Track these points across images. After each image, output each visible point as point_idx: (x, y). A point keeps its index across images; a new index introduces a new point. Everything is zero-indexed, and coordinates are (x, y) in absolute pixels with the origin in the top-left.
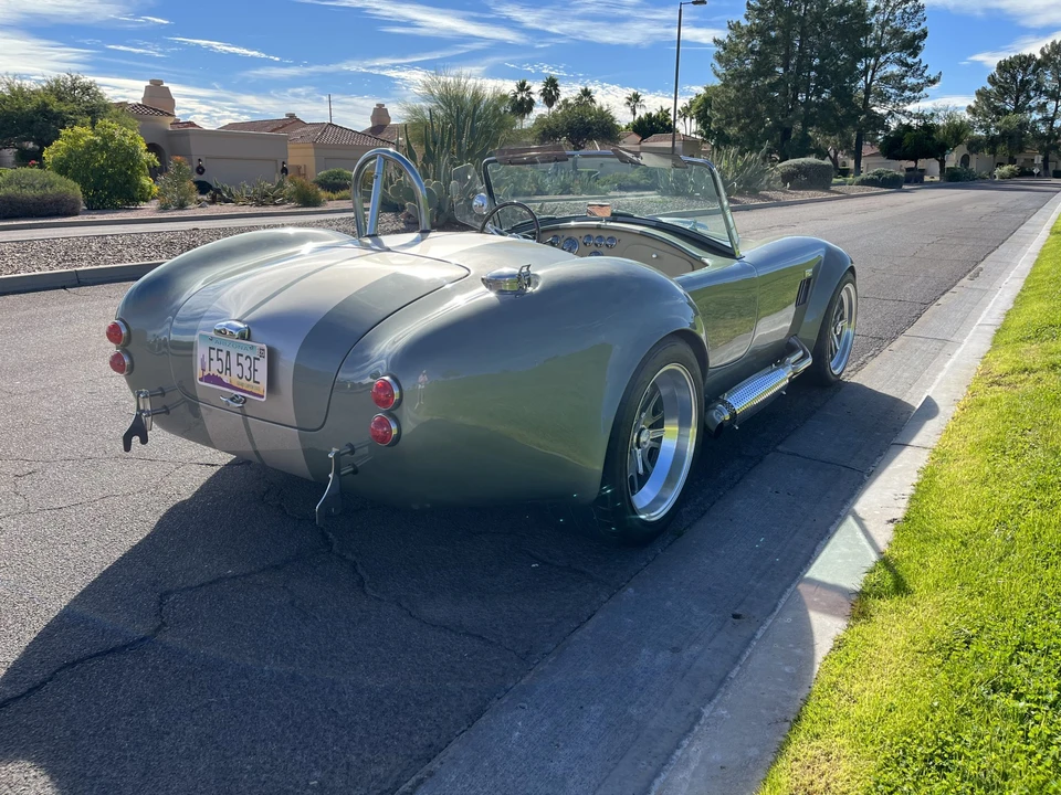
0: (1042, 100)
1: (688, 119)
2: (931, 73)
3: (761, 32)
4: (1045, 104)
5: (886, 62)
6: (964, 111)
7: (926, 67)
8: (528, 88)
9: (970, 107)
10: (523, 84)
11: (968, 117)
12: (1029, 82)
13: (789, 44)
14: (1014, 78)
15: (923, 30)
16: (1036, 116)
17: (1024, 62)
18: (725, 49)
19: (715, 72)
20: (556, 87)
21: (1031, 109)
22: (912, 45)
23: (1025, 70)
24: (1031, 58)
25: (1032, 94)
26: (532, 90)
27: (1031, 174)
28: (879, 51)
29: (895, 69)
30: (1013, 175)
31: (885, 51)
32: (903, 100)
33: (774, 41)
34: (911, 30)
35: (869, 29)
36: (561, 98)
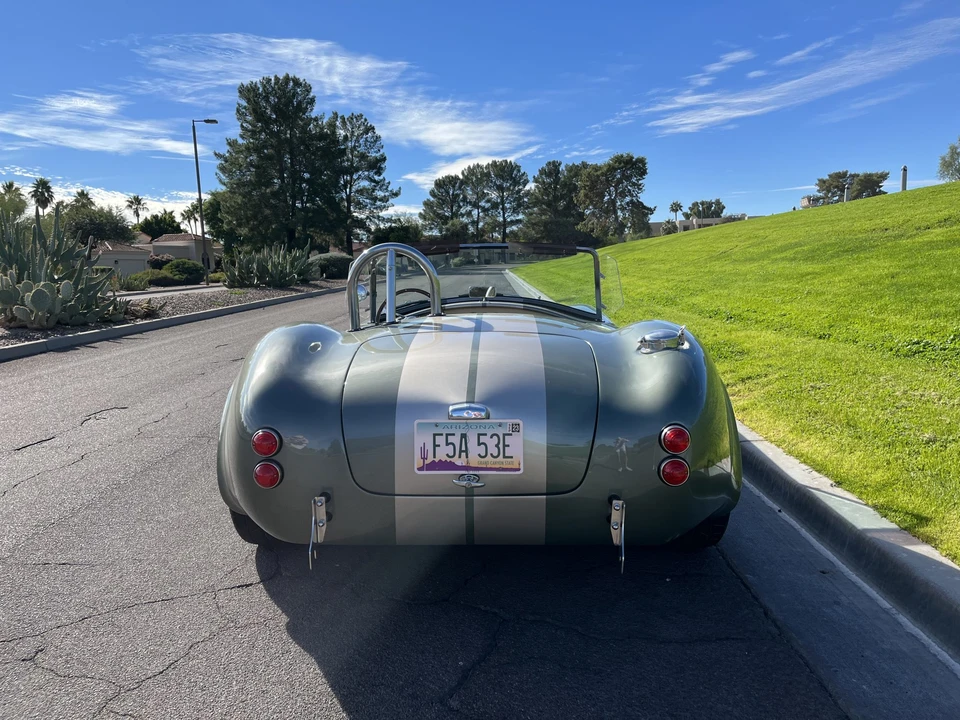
0: (469, 208)
1: (192, 221)
2: (393, 187)
3: (258, 150)
4: (470, 211)
5: (358, 179)
6: (417, 217)
7: (389, 183)
8: (17, 189)
9: (420, 214)
10: (10, 186)
11: (420, 222)
12: (458, 195)
13: (281, 161)
14: (448, 193)
15: (382, 155)
16: (465, 220)
17: (451, 181)
18: (226, 161)
19: (220, 181)
20: (48, 189)
21: (463, 216)
22: (377, 165)
23: (454, 187)
24: (457, 178)
25: (461, 204)
26: (22, 191)
27: (472, 263)
28: (351, 170)
29: (365, 184)
30: (462, 264)
31: (357, 170)
32: (376, 208)
33: (269, 158)
34: (373, 155)
35: (343, 152)
36: (55, 201)
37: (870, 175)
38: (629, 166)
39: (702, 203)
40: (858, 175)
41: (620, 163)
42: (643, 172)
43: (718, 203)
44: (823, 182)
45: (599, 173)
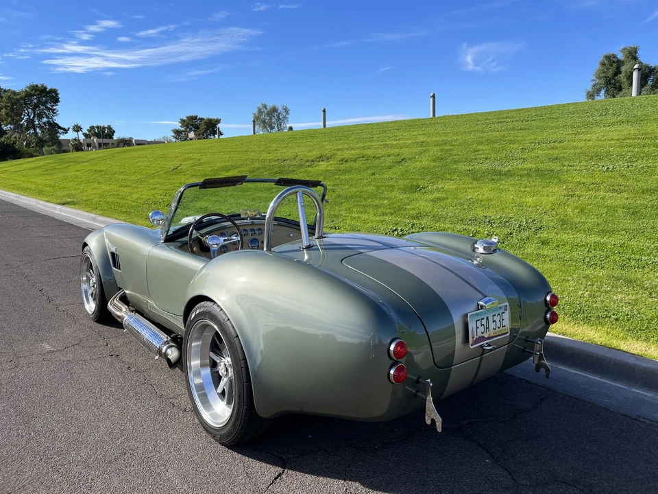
37: (211, 120)
38: (44, 94)
39: (98, 127)
40: (204, 119)
41: (36, 91)
42: (56, 101)
43: (109, 128)
44: (183, 121)
45: (18, 97)
